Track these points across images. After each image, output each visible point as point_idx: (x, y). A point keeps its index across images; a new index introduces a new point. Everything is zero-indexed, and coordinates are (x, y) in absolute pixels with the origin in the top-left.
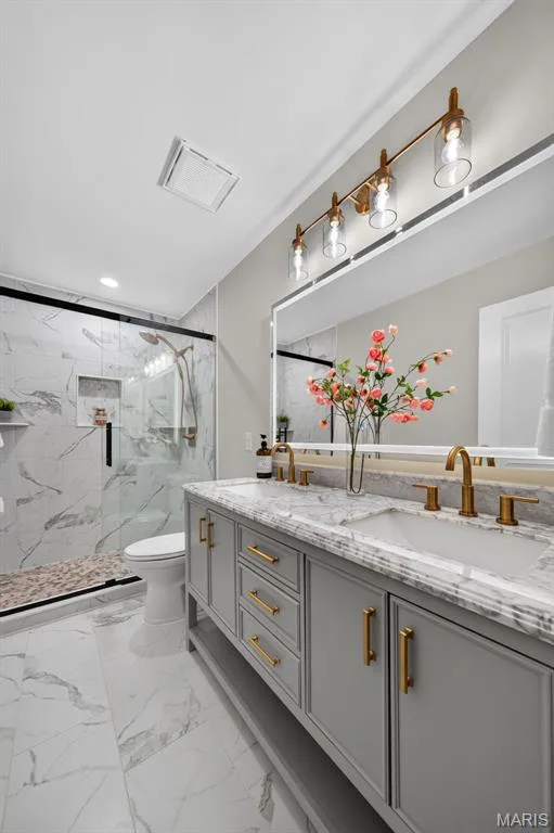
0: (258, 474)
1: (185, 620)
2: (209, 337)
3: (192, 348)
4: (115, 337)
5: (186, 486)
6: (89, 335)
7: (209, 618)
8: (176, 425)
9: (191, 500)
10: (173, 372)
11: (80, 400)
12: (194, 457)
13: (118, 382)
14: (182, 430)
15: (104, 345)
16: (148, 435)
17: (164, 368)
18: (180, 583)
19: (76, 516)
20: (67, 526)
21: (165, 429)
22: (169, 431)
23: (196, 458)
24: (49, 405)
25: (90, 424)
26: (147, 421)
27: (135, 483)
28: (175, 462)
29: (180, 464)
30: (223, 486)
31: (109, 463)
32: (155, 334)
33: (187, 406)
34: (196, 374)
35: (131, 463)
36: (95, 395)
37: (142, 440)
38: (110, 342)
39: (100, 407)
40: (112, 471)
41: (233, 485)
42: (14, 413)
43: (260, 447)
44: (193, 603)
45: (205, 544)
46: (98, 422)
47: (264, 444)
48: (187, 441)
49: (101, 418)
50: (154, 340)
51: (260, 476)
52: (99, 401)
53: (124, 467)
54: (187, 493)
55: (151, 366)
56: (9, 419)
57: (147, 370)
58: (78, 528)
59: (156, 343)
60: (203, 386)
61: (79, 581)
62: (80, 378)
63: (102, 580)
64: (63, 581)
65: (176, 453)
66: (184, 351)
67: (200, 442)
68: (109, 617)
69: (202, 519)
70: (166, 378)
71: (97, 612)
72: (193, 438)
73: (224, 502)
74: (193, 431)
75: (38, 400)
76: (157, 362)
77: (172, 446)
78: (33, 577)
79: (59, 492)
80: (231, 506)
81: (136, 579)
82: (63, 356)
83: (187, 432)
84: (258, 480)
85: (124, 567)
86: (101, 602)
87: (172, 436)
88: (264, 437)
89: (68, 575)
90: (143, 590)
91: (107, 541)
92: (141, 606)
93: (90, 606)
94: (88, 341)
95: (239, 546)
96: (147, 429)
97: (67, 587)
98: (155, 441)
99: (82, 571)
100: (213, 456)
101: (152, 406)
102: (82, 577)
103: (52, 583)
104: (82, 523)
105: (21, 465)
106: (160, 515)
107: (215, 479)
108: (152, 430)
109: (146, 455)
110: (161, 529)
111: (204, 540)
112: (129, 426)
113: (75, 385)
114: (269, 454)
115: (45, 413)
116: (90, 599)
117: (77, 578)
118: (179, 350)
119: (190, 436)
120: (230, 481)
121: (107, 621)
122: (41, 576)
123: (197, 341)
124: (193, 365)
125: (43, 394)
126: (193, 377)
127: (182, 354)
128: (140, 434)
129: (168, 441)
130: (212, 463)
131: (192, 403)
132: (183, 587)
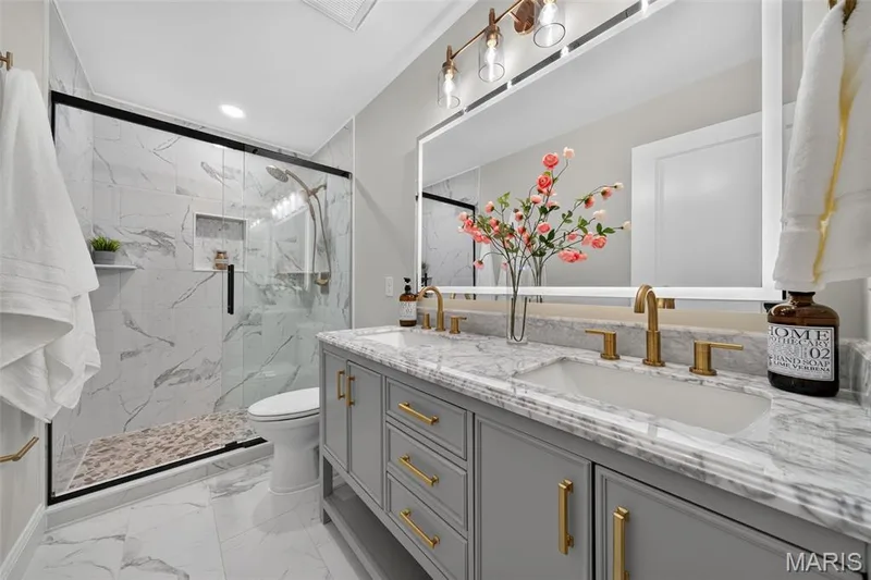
0: (401, 322)
1: (319, 486)
2: (345, 174)
3: (325, 187)
4: (239, 172)
5: (320, 334)
6: (209, 170)
7: (346, 484)
8: (307, 270)
9: (328, 351)
10: (304, 213)
11: (197, 241)
12: (327, 305)
13: (242, 223)
14: (313, 276)
15: (227, 182)
16: (273, 280)
17: (293, 209)
18: (313, 445)
19: (191, 371)
20: (181, 382)
21: (294, 274)
22: (299, 277)
23: (328, 305)
24: (160, 246)
25: (209, 268)
26: (274, 267)
27: (260, 333)
28: (305, 310)
29: (310, 312)
30: (363, 334)
31: (231, 311)
32: (284, 170)
33: (320, 250)
34: (329, 215)
35: (255, 311)
36: (216, 236)
37: (269, 287)
38: (233, 178)
39: (221, 249)
40: (233, 319)
41: (375, 334)
42: (118, 254)
43: (404, 292)
44: (328, 467)
45: (344, 401)
46: (218, 266)
47: (408, 288)
48: (319, 287)
49: (222, 261)
50: (282, 177)
51: (405, 324)
52: (219, 243)
53: (248, 316)
54: (323, 343)
55: (279, 207)
56: (111, 261)
57: (274, 212)
58: (193, 384)
59: (286, 180)
60: (337, 228)
61: (194, 444)
62: (198, 217)
63: (222, 443)
64: (175, 445)
65: (307, 301)
66: (317, 190)
67: (333, 288)
68: (231, 485)
69: (341, 373)
70: (297, 219)
71: (214, 481)
72: (326, 284)
73: (368, 352)
74: (325, 276)
75: (147, 239)
76: (285, 202)
77: (302, 293)
78: (139, 441)
79: (172, 344)
80: (377, 357)
81: (261, 441)
82: (178, 192)
83: (319, 276)
84: (402, 328)
85: (247, 427)
86: (221, 468)
87: (301, 283)
88: (407, 280)
89: (181, 438)
90: (270, 452)
91: (227, 399)
92: (266, 471)
93: (207, 473)
94: (208, 176)
95: (387, 403)
96: (273, 275)
97: (180, 451)
98: (283, 288)
99: (199, 432)
100: (349, 303)
101: (280, 249)
102: (198, 439)
103: (161, 447)
104: (198, 378)
105: (126, 314)
106: (287, 369)
107: (351, 328)
108: (279, 276)
109: (273, 303)
110: (289, 385)
111: (343, 396)
112: (254, 271)
113: (191, 224)
114: (414, 300)
115: (156, 254)
116: (206, 466)
117: (191, 441)
118: (310, 188)
119: (323, 282)
120: (371, 330)
121: (227, 491)
122: (150, 439)
123: (331, 179)
124: (326, 206)
125: (154, 234)
126: (327, 218)
127: (314, 192)
128: (266, 281)
129: (298, 288)
130: (347, 310)
131: (325, 245)
132: (317, 450)
